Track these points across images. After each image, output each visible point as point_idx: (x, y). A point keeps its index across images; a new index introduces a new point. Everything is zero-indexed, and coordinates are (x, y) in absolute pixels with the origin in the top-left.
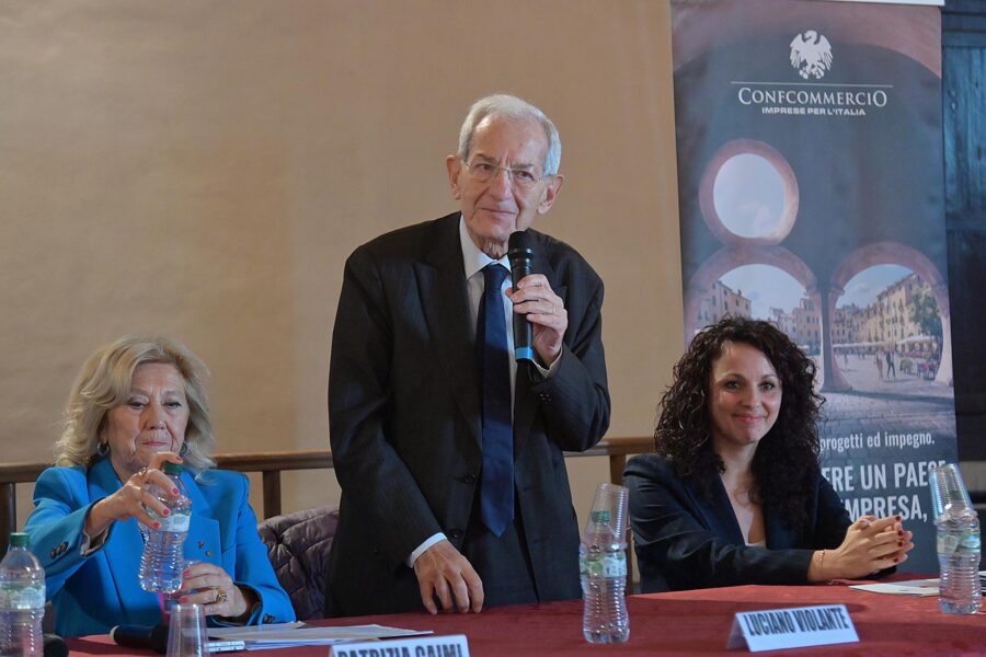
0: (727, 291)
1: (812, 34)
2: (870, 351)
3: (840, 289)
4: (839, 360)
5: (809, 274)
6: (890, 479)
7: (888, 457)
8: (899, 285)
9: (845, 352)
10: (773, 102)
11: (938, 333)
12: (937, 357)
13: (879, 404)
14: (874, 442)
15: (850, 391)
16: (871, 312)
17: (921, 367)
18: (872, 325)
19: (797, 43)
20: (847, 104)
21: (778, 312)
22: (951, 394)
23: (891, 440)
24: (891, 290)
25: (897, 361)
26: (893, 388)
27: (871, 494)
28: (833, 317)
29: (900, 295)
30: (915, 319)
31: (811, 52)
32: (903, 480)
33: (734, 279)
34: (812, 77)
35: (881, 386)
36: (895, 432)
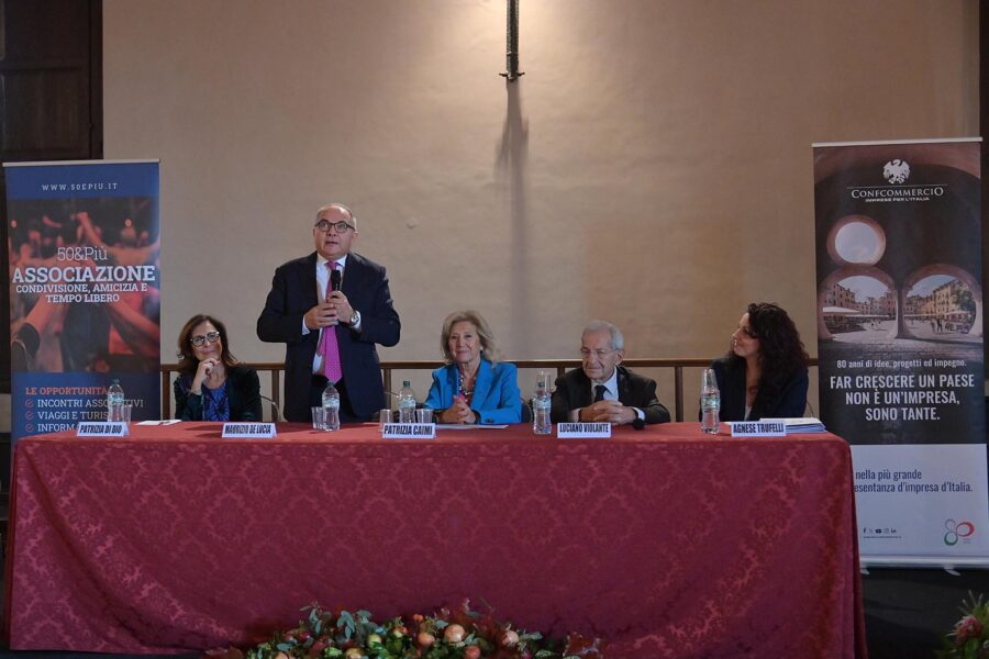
0: (842, 289)
1: (898, 161)
2: (927, 318)
3: (911, 288)
4: (908, 323)
5: (891, 280)
6: (937, 382)
7: (936, 372)
8: (946, 286)
9: (912, 319)
10: (872, 196)
11: (972, 309)
12: (971, 322)
13: (932, 345)
14: (928, 364)
15: (914, 338)
16: (928, 299)
17: (959, 327)
18: (930, 305)
19: (888, 167)
20: (919, 195)
21: (871, 299)
22: (981, 340)
23: (938, 363)
24: (942, 288)
25: (944, 323)
26: (940, 337)
27: (925, 390)
28: (905, 301)
29: (948, 290)
30: (957, 303)
31: (897, 171)
32: (945, 383)
33: (846, 283)
34: (896, 183)
35: (933, 336)
36: (941, 359)
